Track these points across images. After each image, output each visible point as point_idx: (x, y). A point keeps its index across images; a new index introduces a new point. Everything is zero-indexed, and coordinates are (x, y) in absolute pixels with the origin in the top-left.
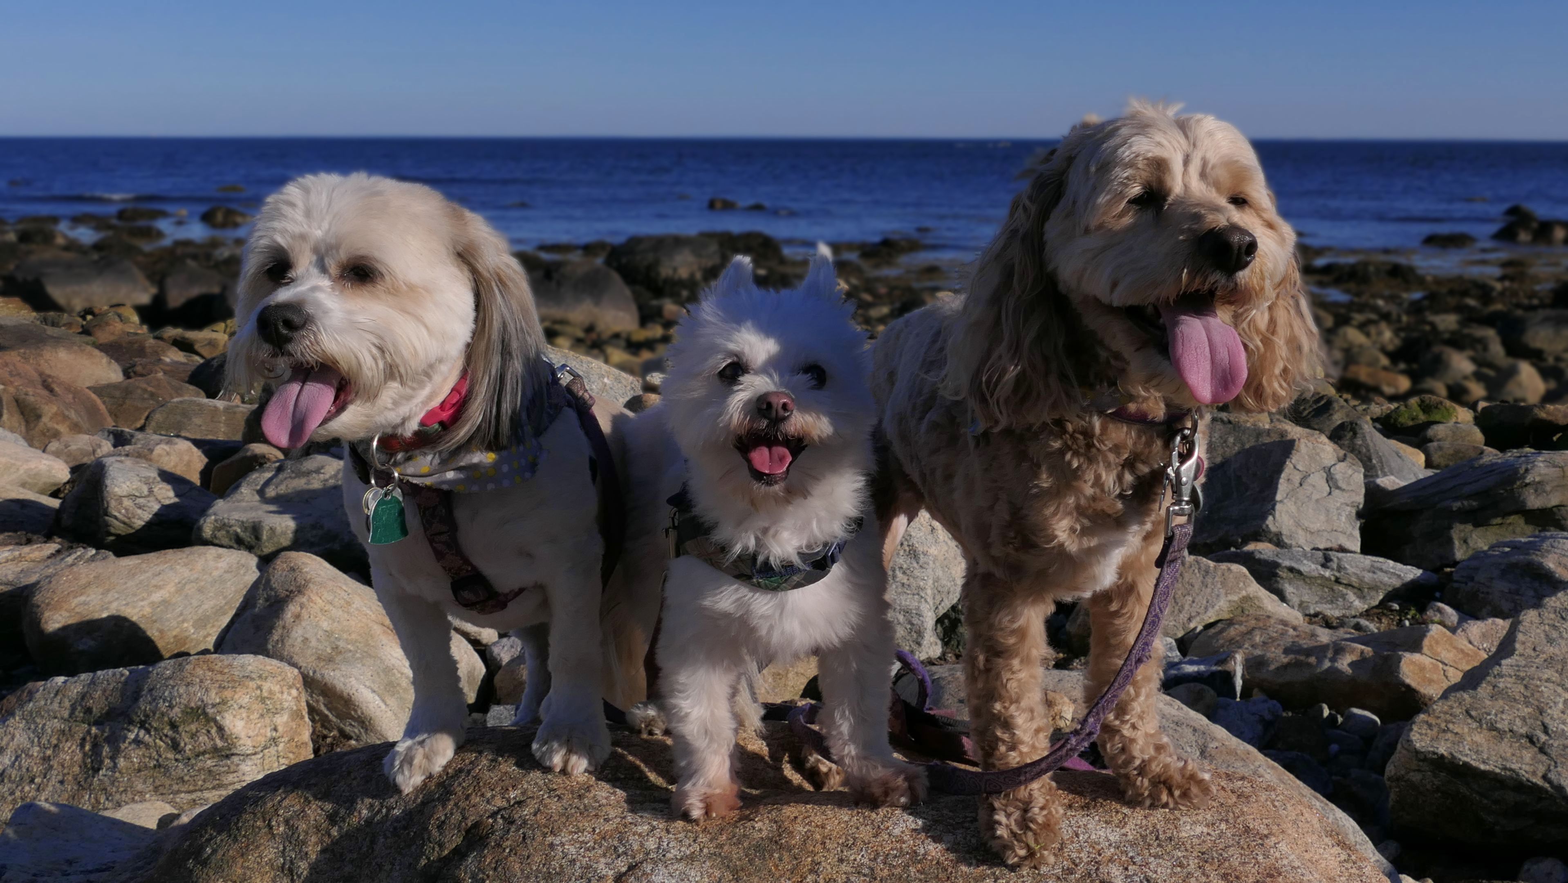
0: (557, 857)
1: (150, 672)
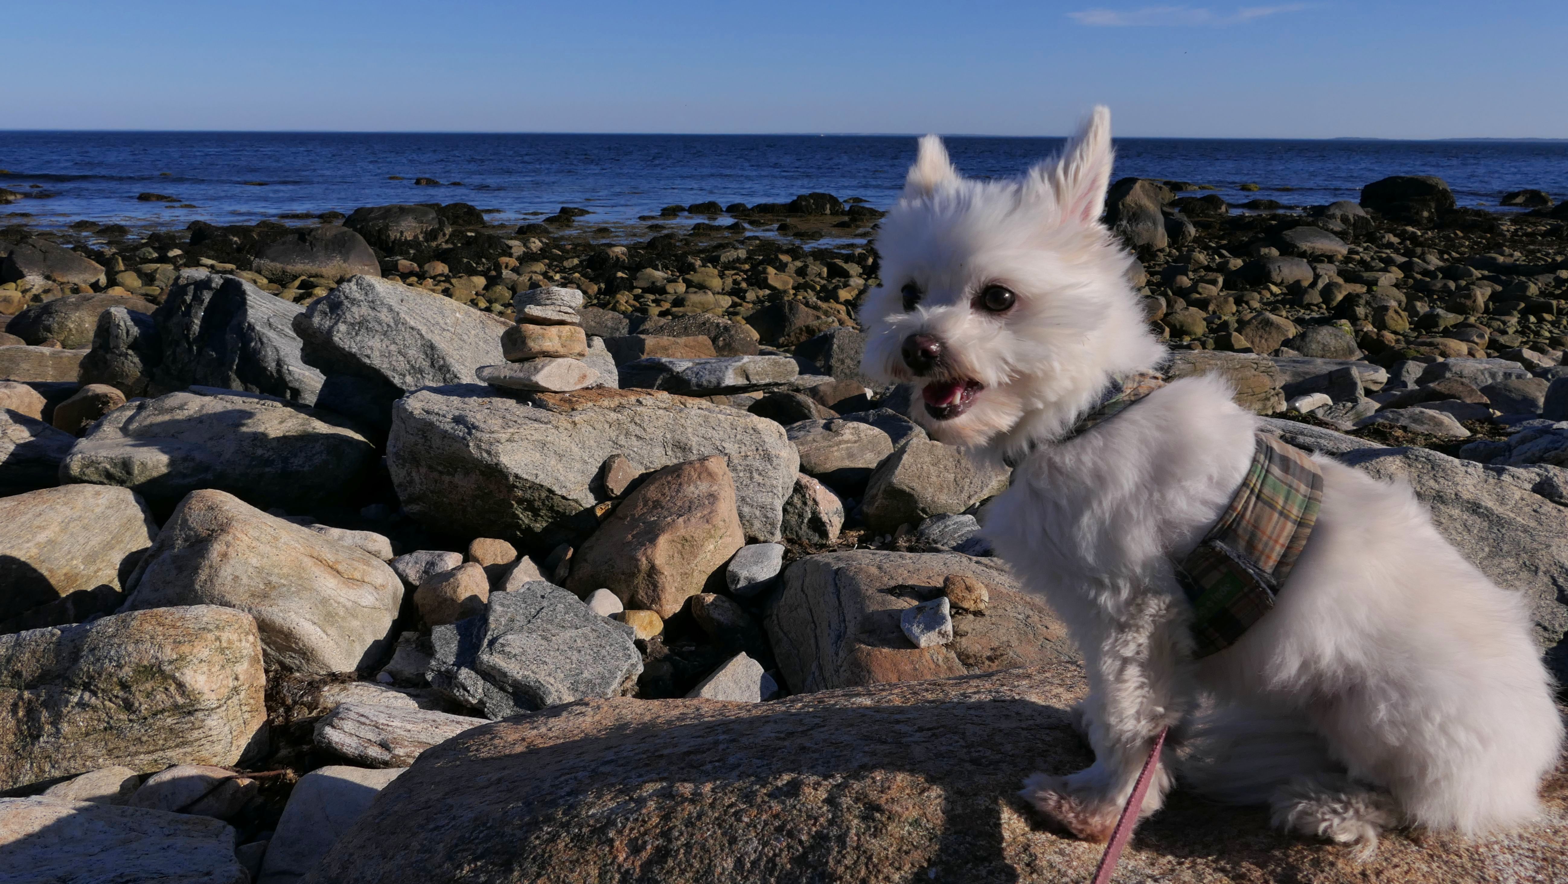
1: (88, 631)
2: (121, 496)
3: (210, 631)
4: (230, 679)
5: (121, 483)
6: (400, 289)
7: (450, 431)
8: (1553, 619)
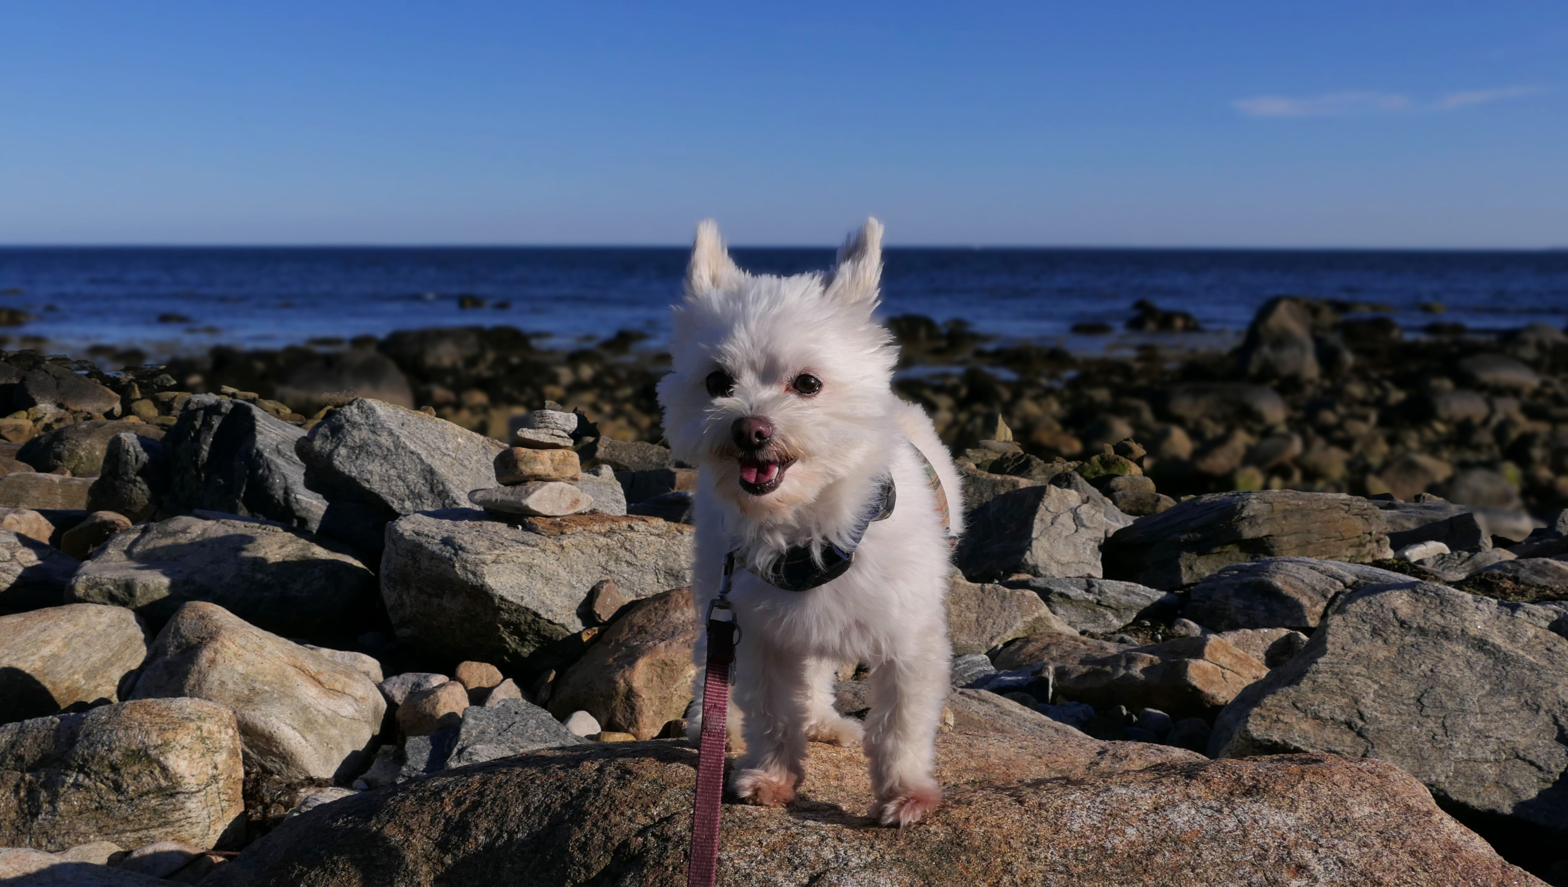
0: (728, 872)
1: (84, 718)
2: (123, 616)
3: (192, 720)
4: (210, 767)
5: (124, 604)
6: (402, 413)
7: (438, 552)
8: (1549, 758)
